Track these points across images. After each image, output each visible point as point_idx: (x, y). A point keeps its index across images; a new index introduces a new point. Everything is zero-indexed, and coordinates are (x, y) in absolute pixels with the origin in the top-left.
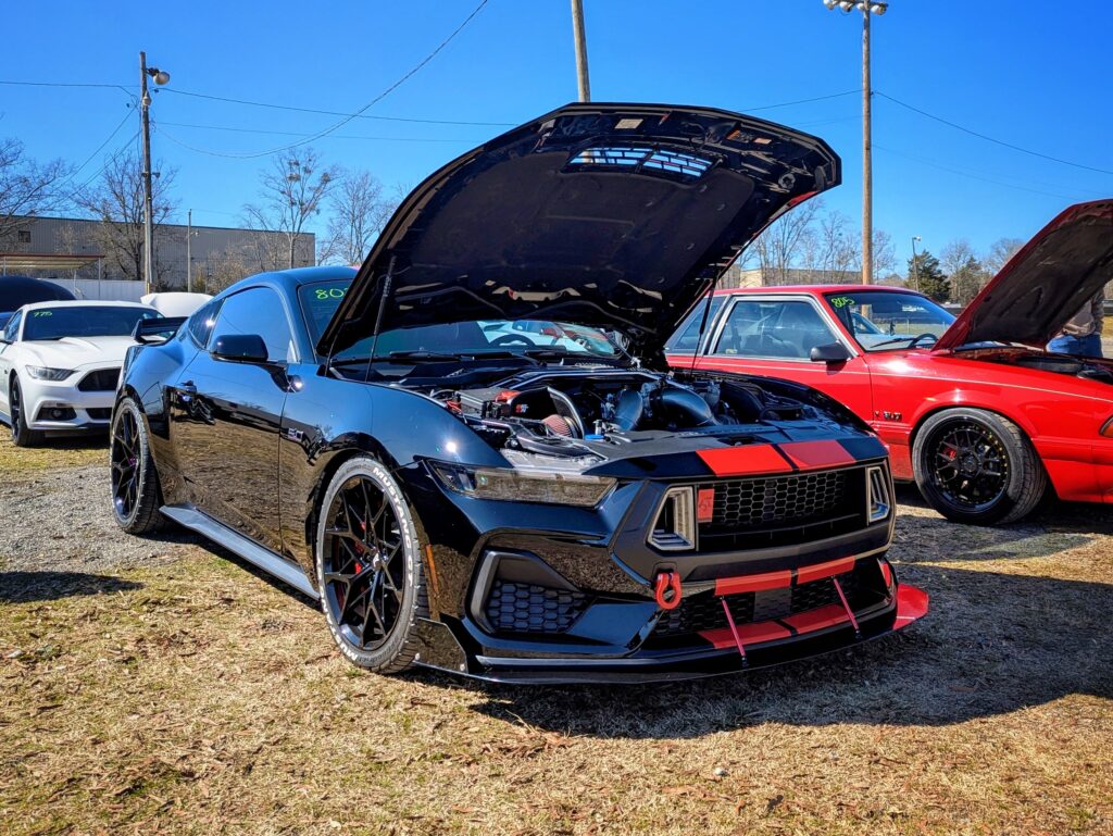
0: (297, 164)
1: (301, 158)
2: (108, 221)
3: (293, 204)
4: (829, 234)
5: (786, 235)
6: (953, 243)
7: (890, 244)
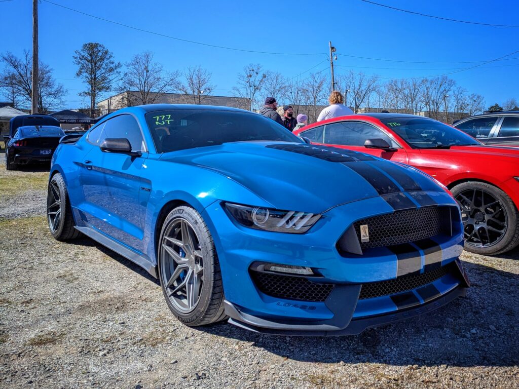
0: (253, 70)
1: (255, 69)
2: (186, 94)
3: (250, 86)
4: (456, 97)
5: (438, 97)
6: (509, 100)
7: (484, 101)
